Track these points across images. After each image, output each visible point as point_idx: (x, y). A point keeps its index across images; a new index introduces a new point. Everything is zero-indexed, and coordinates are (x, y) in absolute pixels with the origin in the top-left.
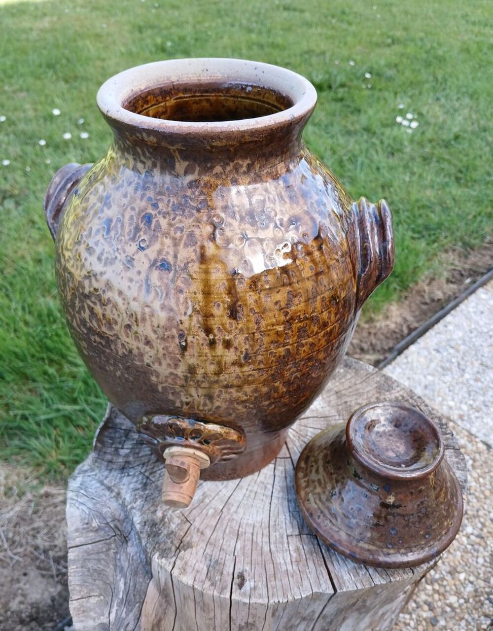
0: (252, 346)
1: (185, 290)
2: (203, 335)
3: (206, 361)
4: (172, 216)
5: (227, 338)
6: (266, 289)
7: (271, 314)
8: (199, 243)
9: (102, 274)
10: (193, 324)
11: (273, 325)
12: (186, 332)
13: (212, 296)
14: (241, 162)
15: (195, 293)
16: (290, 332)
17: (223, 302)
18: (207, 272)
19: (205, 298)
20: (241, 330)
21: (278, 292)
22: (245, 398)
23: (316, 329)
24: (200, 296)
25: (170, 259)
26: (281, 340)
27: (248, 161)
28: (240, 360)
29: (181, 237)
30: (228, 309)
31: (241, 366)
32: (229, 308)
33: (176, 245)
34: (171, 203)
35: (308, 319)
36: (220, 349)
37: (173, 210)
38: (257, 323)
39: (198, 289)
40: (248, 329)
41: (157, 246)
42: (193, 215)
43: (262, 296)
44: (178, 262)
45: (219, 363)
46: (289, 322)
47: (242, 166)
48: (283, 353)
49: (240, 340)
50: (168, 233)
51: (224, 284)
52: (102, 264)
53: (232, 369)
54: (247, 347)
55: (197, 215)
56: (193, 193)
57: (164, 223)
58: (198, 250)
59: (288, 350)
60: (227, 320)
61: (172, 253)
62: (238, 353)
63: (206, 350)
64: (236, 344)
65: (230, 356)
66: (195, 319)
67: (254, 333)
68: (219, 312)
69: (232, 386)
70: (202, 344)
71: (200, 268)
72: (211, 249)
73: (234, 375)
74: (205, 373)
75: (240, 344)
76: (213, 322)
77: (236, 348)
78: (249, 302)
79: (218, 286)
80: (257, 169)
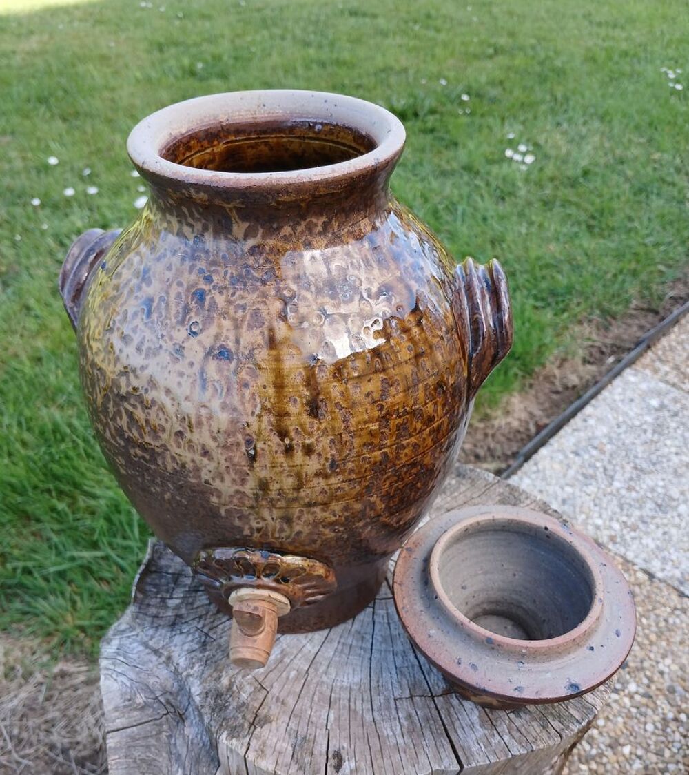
0: (340, 451)
1: (252, 383)
2: (276, 439)
3: (282, 472)
4: (231, 292)
5: (307, 442)
6: (354, 378)
7: (362, 409)
8: (266, 324)
9: (143, 368)
10: (263, 426)
11: (365, 423)
12: (255, 437)
13: (286, 389)
14: (315, 220)
15: (265, 387)
16: (386, 430)
17: (300, 397)
18: (278, 359)
19: (277, 392)
20: (325, 431)
21: (369, 381)
22: (333, 519)
23: (419, 426)
24: (271, 391)
25: (231, 345)
26: (376, 441)
27: (324, 219)
28: (324, 469)
29: (244, 317)
30: (307, 404)
31: (326, 477)
32: (308, 403)
33: (237, 325)
34: (229, 275)
35: (408, 413)
36: (299, 456)
37: (232, 284)
38: (345, 421)
39: (267, 381)
40: (333, 429)
41: (213, 330)
42: (257, 289)
43: (349, 386)
44: (242, 349)
45: (298, 475)
46: (385, 418)
47: (316, 225)
48: (379, 458)
49: (324, 444)
50: (227, 313)
51: (300, 373)
52: (143, 356)
53: (315, 481)
54: (334, 452)
55: (262, 288)
56: (257, 261)
57: (220, 300)
58: (266, 332)
59: (385, 454)
60: (306, 419)
61: (232, 338)
62: (323, 461)
63: (281, 458)
64: (319, 448)
65: (312, 465)
66: (265, 419)
67: (341, 434)
68: (295, 409)
69: (316, 504)
70: (276, 452)
71: (269, 355)
72: (281, 331)
73: (318, 489)
74: (281, 489)
75: (324, 449)
76: (288, 423)
77: (319, 455)
78: (333, 395)
79: (293, 376)
80: (336, 227)
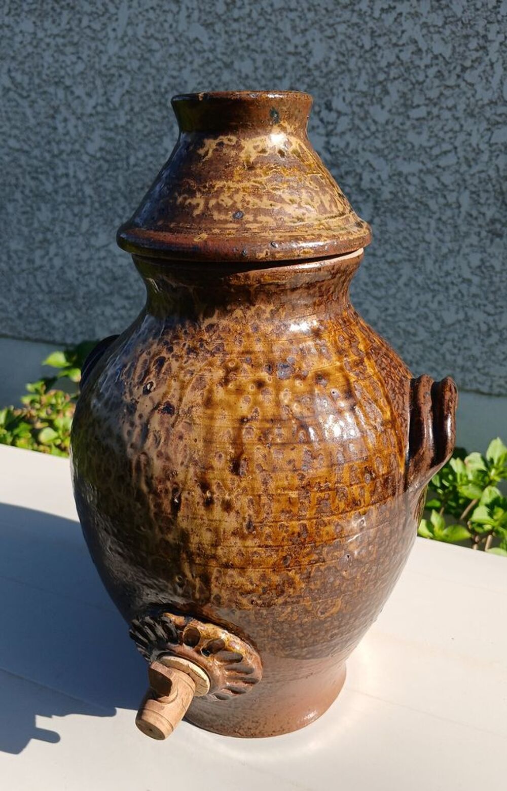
0: (258, 513)
1: (186, 436)
2: (198, 491)
3: (201, 525)
4: (185, 359)
5: (227, 497)
6: (277, 444)
7: (283, 475)
8: (208, 387)
9: (106, 419)
10: (189, 477)
11: (284, 489)
12: (181, 486)
13: (214, 445)
14: (263, 307)
15: (196, 440)
16: (306, 501)
17: (226, 453)
18: (211, 418)
19: (205, 446)
20: (245, 489)
21: (292, 449)
22: (250, 587)
23: (342, 506)
24: (200, 444)
25: (174, 402)
26: (295, 510)
27: (272, 307)
28: (242, 528)
29: (191, 380)
30: (230, 461)
31: (243, 537)
32: (232, 460)
33: (183, 387)
34: (186, 346)
35: (330, 489)
36: (217, 509)
37: (188, 354)
38: (265, 483)
39: (199, 435)
40: (253, 489)
41: (163, 389)
42: (206, 359)
43: (272, 451)
44: (182, 405)
45: (216, 531)
46: (306, 488)
47: (264, 312)
48: (297, 530)
49: (242, 502)
50: (178, 376)
51: (229, 432)
52: (108, 410)
53: (233, 540)
54: (251, 512)
55: (210, 359)
56: (210, 337)
57: (175, 365)
58: (205, 394)
59: (304, 526)
60: (228, 476)
61: (177, 396)
62: (240, 520)
63: (202, 511)
64: (237, 505)
65: (230, 522)
66: (192, 470)
67: (259, 496)
68: (220, 464)
69: (232, 567)
70: (198, 503)
71: (204, 413)
72: (220, 394)
73: (235, 550)
74: (200, 543)
75: (242, 508)
76: (211, 476)
77: (238, 512)
78: (256, 457)
79: (221, 434)
80: (283, 316)
